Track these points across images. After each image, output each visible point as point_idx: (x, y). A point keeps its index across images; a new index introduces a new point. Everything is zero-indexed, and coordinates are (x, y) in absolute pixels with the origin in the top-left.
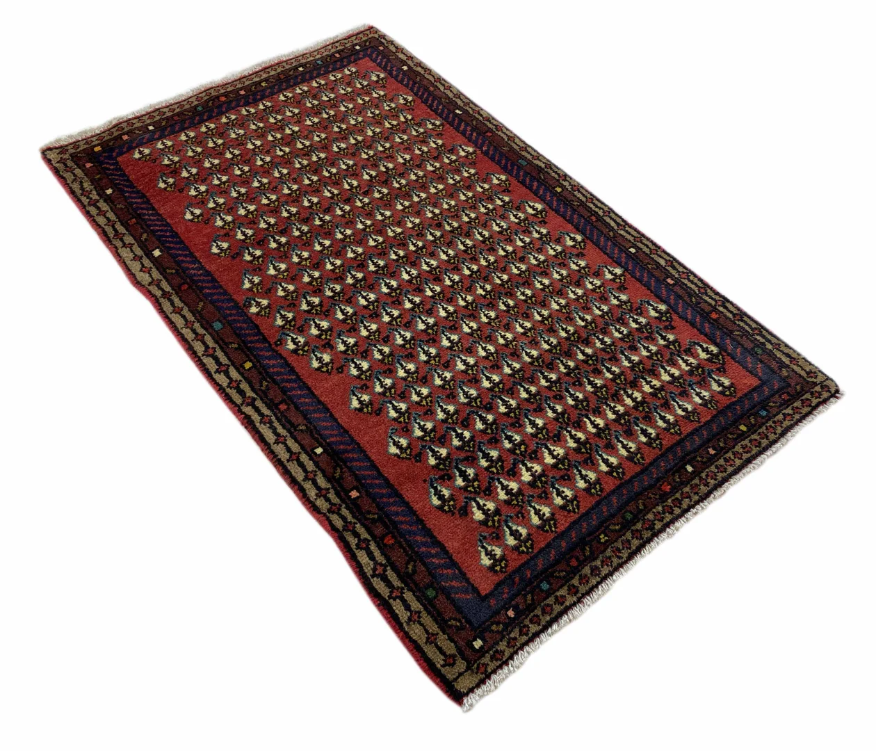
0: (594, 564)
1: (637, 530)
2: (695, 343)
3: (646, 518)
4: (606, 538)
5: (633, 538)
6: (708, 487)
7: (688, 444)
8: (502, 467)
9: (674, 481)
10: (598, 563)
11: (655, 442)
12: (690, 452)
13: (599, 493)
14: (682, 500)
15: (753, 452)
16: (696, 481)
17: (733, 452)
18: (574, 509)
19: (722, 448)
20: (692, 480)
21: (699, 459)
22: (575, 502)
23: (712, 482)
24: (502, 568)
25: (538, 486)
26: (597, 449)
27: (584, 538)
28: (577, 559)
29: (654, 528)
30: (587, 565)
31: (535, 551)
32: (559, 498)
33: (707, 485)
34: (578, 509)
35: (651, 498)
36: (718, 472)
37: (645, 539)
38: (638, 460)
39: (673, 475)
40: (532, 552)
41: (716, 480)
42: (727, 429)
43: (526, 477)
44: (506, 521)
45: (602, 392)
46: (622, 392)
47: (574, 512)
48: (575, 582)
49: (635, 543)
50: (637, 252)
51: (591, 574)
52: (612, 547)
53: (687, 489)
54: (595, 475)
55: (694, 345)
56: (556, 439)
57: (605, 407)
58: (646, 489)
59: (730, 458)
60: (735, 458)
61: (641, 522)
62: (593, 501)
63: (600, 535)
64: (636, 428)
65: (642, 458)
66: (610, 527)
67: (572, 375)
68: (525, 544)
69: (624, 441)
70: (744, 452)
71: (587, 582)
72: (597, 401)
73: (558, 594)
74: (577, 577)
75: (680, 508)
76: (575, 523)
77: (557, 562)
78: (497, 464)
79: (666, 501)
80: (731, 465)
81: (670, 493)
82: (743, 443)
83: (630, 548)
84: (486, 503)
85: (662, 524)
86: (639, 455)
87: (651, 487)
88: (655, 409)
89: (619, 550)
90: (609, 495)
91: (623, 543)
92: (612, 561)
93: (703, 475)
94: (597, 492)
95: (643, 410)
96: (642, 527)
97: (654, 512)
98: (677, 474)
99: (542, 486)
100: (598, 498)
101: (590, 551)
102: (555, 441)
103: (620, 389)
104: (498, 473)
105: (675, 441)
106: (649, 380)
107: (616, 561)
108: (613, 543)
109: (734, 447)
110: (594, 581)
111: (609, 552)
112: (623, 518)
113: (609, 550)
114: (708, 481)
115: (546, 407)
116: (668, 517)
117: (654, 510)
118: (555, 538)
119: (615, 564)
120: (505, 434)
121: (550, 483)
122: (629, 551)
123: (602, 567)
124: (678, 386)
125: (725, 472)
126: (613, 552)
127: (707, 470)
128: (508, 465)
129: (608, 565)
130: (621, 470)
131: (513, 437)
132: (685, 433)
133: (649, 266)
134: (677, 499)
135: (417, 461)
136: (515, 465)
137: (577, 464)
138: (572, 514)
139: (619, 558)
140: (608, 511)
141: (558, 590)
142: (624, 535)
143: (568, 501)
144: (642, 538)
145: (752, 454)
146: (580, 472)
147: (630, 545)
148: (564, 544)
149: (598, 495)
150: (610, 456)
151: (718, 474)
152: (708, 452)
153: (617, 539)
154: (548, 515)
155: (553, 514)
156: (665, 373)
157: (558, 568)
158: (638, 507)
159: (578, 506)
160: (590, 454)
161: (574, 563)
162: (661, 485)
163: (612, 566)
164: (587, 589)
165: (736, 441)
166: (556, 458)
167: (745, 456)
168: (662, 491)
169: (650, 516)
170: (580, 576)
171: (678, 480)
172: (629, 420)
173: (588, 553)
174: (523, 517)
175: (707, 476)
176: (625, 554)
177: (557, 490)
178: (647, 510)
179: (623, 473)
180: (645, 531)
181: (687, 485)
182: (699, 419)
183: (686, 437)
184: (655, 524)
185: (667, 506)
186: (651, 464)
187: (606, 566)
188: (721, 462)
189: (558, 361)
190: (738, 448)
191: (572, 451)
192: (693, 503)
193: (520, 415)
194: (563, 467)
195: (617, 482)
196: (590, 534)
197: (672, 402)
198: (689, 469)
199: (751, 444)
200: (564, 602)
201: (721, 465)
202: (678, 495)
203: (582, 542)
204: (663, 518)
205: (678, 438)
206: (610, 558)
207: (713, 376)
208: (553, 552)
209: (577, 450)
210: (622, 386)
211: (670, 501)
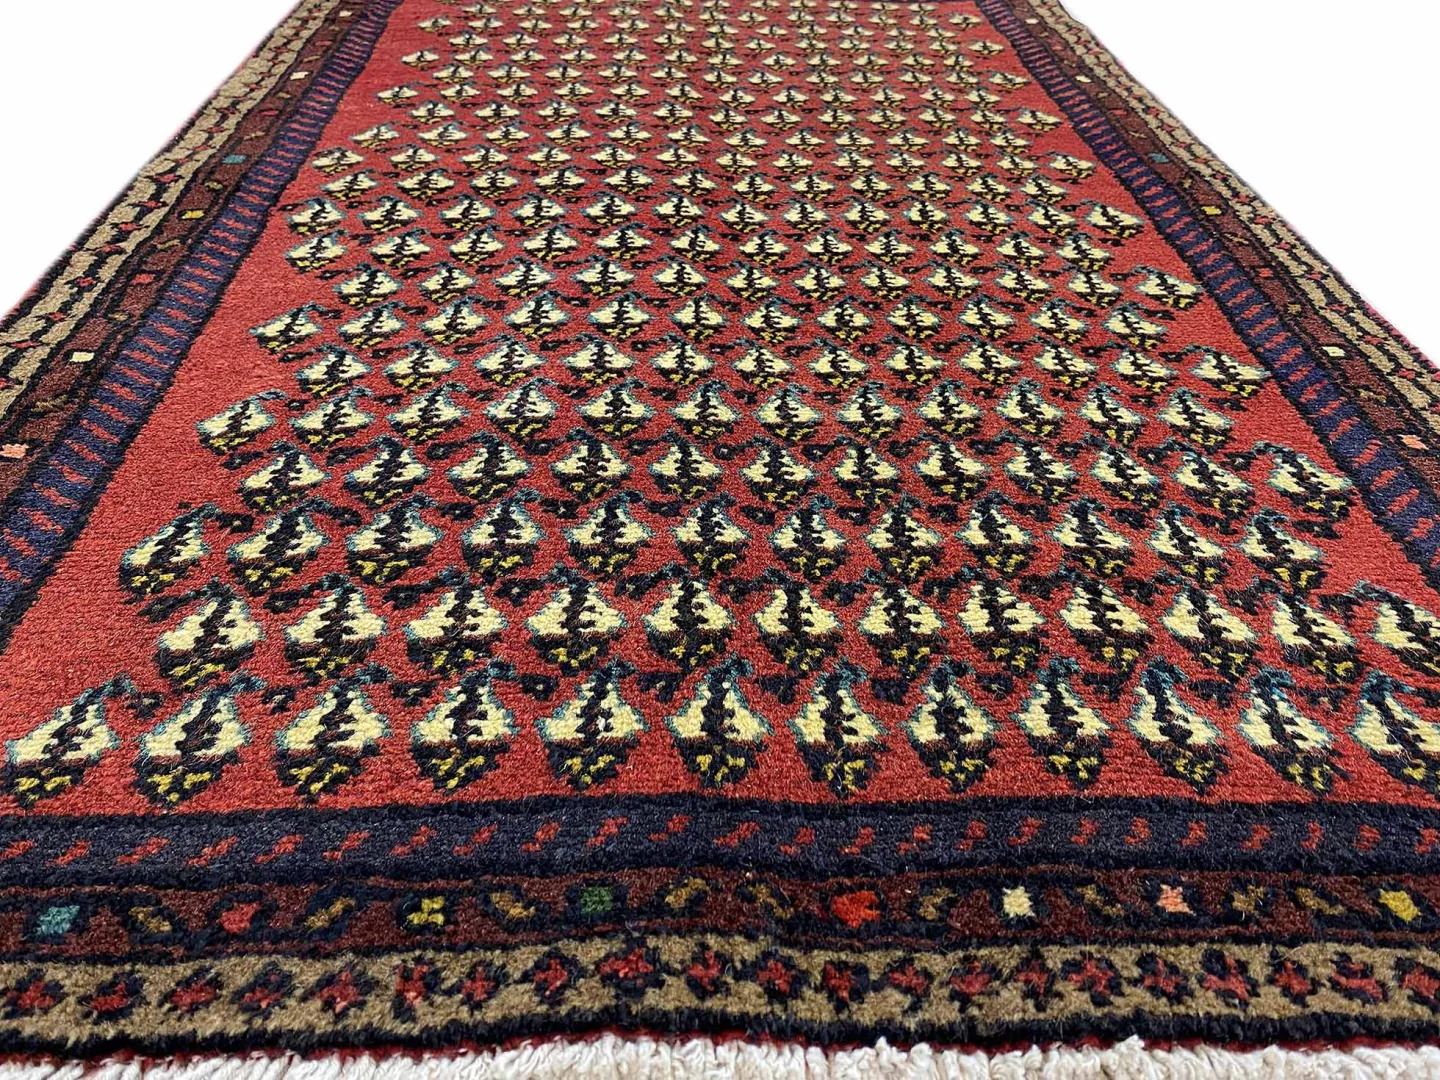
0: (291, 965)
1: (569, 963)
2: (1385, 597)
3: (651, 942)
4: (440, 919)
5: (526, 977)
6: (1040, 1008)
7: (1088, 827)
8: (398, 572)
9: (913, 905)
10: (308, 973)
11: (960, 758)
12: (1073, 855)
13: (588, 779)
14: (878, 987)
15: (1385, 1011)
16: (1007, 958)
17: (1274, 955)
18: (450, 774)
19: (1233, 917)
20: (994, 941)
21: (1090, 893)
22: (480, 760)
23: (1075, 1001)
24: (39, 789)
25: (429, 661)
26: (727, 671)
27: (369, 871)
28: (265, 914)
29: (640, 993)
30: (260, 953)
31: (182, 808)
32: (450, 723)
33: (1039, 996)
34: (461, 785)
35: (752, 899)
36: (1134, 982)
37: (564, 1010)
38: (840, 772)
39: (928, 886)
40: (170, 805)
41: (1099, 1001)
42: (1313, 868)
43: (430, 624)
44: (225, 689)
45: (910, 561)
46: (977, 588)
47: (441, 782)
48: (158, 980)
49: (518, 1000)
50: (1348, 357)
51: (238, 995)
52: (418, 960)
53: (938, 964)
54: (638, 727)
55: (1379, 600)
56: (631, 587)
57: (878, 595)
58: (763, 866)
59: (1243, 967)
60: (1271, 981)
61: (617, 945)
62: (541, 787)
63: (431, 894)
64: (931, 690)
65: (860, 778)
66: (495, 897)
67: (859, 493)
68: (185, 773)
69: (847, 700)
70: (1335, 986)
71: (193, 1009)
72: (872, 573)
73: (54, 973)
74: (184, 970)
75: (841, 1005)
76: (401, 811)
77: (197, 882)
78: (397, 557)
79: (808, 949)
80: (1226, 995)
81: (851, 935)
82: (1359, 954)
83: (477, 1006)
84: (241, 623)
85: (690, 1001)
86: (859, 764)
87: (801, 870)
88: (1054, 673)
89: (431, 985)
90: (608, 802)
91: (471, 975)
92: (361, 1005)
93: (1055, 957)
94: (584, 770)
95: (1011, 657)
96: (598, 964)
97: (704, 947)
98: (943, 894)
99: (442, 669)
100: (564, 789)
101: (333, 921)
102: (620, 590)
103: (979, 577)
104: (368, 580)
105: (1036, 791)
106: (1107, 599)
107: (376, 1012)
108: (438, 949)
109: (1292, 944)
110: (211, 1022)
111: (384, 968)
112: (573, 897)
113: (396, 960)
114: (1059, 986)
115: (693, 514)
116: (748, 999)
117: (712, 940)
118: (288, 814)
119: (356, 1021)
120: (506, 511)
121: (470, 672)
122: (464, 1014)
123: (304, 999)
124: (1207, 664)
125: (1176, 998)
126: (406, 976)
127: (1092, 949)
128: (421, 576)
129: (328, 1005)
130: (741, 762)
131: (519, 527)
132: (1103, 789)
133: (1363, 394)
134: (861, 970)
135: (228, 465)
136: (438, 585)
137: (615, 671)
138: (427, 784)
139: (402, 1011)
140: (550, 846)
141: (71, 960)
142: (505, 948)
143: (461, 743)
144: (556, 1000)
145: (1370, 1010)
146: (601, 694)
147: (490, 995)
148: (286, 845)
149: (574, 781)
150: (753, 712)
151: (1127, 989)
152: (1152, 896)
153: (470, 946)
154: (355, 743)
155: (370, 750)
156: (1192, 613)
157: (170, 899)
158: (664, 891)
159: (474, 774)
160: (687, 669)
161: (236, 920)
162: (841, 890)
163: (340, 1016)
164: (163, 1030)
165: (1326, 928)
166: (573, 630)
167: (1325, 1001)
168: (826, 908)
169: (675, 949)
170: (200, 973)
171: (930, 913)
172: (926, 660)
173: (319, 921)
174: (281, 708)
175: (1072, 967)
176: (432, 1015)
177: (473, 699)
178: (690, 920)
179: (736, 775)
180: (595, 982)
181: (954, 947)
182: (1209, 780)
183: (1099, 803)
184: (660, 984)
185: (788, 964)
186: (874, 809)
187: (316, 1004)
188: (1189, 958)
189: (853, 453)
190: (1316, 957)
191: (643, 637)
192: (911, 1023)
193: (598, 496)
194: (562, 658)
195: (683, 785)
196: (400, 871)
197: (1143, 691)
198: (1017, 903)
199: (1401, 980)
200: (29, 1012)
201: (1173, 969)
202: (875, 962)
203: (349, 877)
204: (718, 987)
205: (1061, 787)
206: (369, 986)
207: (1390, 701)
208: (224, 846)
209: (660, 644)
210: (993, 575)
211: (821, 957)
